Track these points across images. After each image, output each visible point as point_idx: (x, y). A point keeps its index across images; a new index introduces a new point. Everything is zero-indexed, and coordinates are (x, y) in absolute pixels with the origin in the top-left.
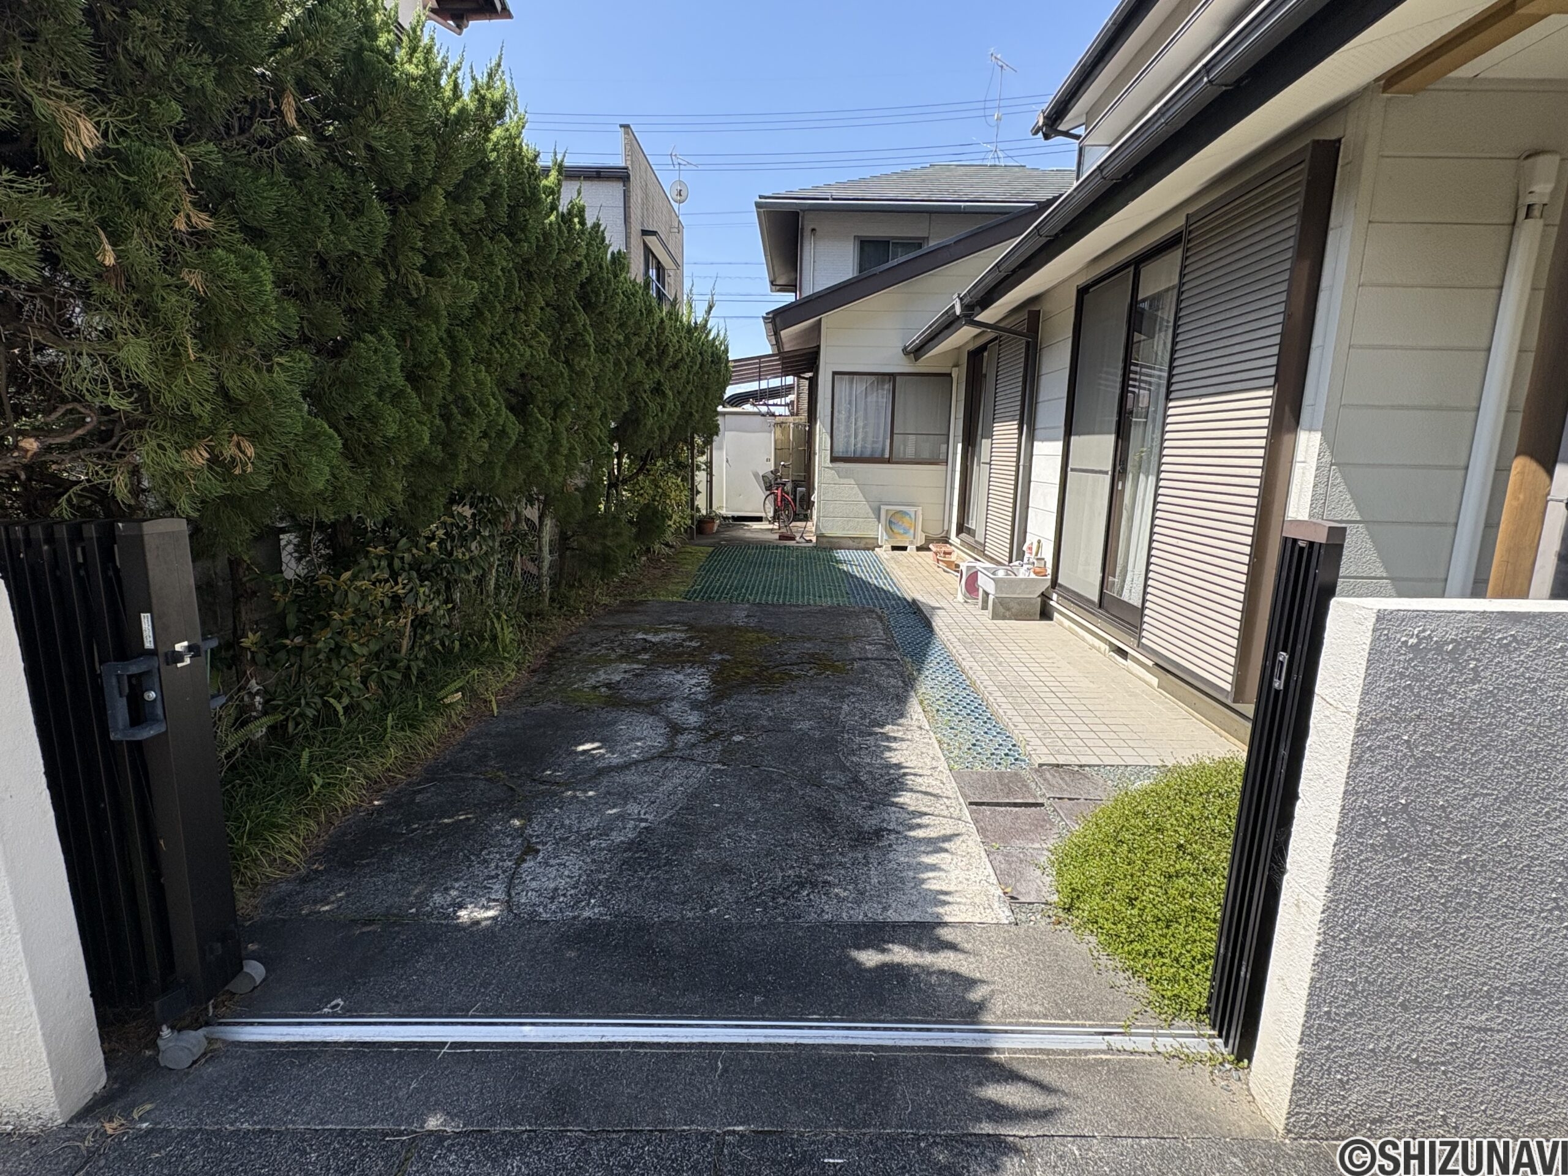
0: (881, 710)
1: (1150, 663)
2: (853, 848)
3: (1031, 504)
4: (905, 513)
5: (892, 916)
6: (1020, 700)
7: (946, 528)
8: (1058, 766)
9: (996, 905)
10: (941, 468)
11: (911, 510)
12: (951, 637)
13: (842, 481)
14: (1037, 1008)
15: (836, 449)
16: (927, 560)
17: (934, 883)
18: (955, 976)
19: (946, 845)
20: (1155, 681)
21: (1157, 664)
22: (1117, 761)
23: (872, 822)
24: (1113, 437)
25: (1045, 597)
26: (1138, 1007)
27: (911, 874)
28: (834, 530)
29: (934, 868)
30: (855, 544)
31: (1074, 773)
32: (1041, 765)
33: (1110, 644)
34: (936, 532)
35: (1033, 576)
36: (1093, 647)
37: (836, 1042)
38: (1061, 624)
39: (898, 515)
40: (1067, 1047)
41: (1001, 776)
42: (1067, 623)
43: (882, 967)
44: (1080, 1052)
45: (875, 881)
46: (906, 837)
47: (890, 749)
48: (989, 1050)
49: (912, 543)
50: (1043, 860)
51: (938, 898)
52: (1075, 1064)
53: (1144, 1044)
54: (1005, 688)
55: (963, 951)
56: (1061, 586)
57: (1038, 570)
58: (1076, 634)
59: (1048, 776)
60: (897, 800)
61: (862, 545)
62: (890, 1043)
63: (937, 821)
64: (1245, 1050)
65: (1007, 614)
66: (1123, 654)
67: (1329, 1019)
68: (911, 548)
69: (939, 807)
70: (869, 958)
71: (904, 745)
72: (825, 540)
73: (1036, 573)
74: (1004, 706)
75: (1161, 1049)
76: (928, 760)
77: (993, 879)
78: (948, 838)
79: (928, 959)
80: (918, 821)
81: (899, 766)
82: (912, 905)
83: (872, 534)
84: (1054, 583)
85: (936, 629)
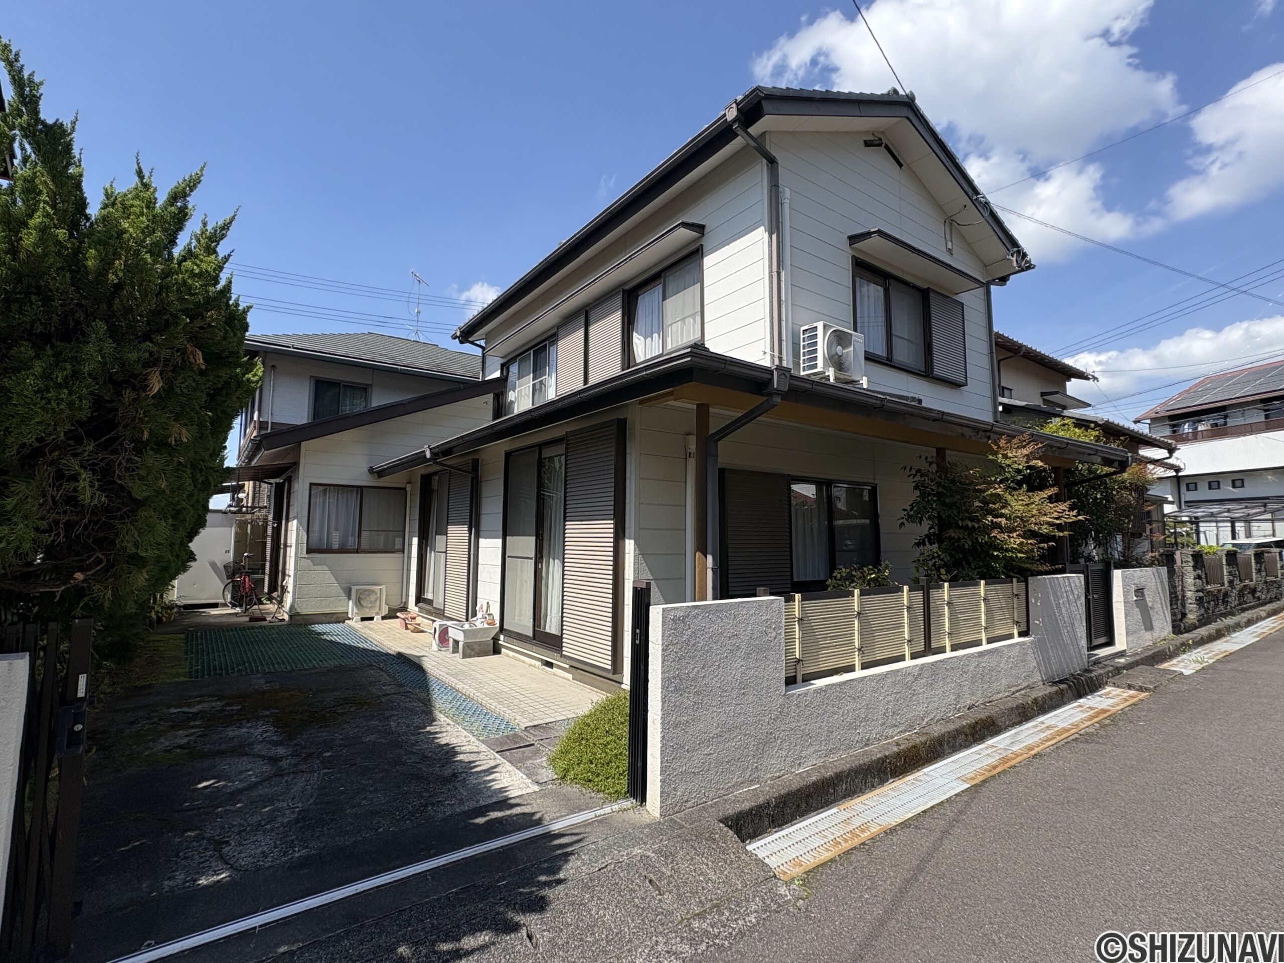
0: (417, 721)
1: (567, 666)
2: (444, 785)
3: (479, 579)
4: (373, 591)
5: (482, 803)
6: (501, 700)
7: (404, 600)
8: (535, 726)
9: (531, 786)
10: (400, 555)
11: (377, 588)
12: (441, 673)
13: (316, 567)
14: (563, 814)
15: (309, 544)
16: (395, 626)
17: (496, 786)
18: (524, 814)
19: (495, 770)
20: (570, 676)
21: (571, 666)
22: (564, 718)
23: (448, 772)
24: (534, 538)
25: (495, 639)
26: (602, 801)
27: (483, 786)
28: (307, 609)
29: (493, 780)
30: (328, 619)
31: (544, 728)
32: (526, 728)
33: (542, 660)
34: (396, 604)
35: (486, 626)
36: (531, 665)
37: (481, 851)
38: (507, 655)
39: (366, 593)
40: (580, 821)
41: (507, 737)
42: (511, 654)
43: (488, 821)
44: (585, 821)
45: (465, 794)
46: (471, 773)
47: (437, 738)
48: (550, 832)
49: (377, 614)
50: (544, 764)
51: (502, 790)
52: (585, 825)
53: (607, 810)
54: (489, 695)
55: (523, 805)
56: (506, 630)
57: (490, 621)
58: (519, 660)
59: (531, 731)
60: (456, 759)
61: (333, 619)
62: (507, 843)
63: (485, 762)
64: (643, 799)
65: (473, 653)
66: (549, 665)
67: (668, 763)
68: (377, 618)
69: (482, 757)
70: (481, 820)
71: (444, 734)
72: (299, 618)
73: (488, 624)
74: (493, 704)
75: (614, 810)
76: (463, 739)
77: (525, 777)
78: (495, 767)
79: (508, 812)
80: (473, 765)
81: (447, 745)
82: (491, 796)
83: (341, 609)
84: (502, 629)
85: (429, 670)
